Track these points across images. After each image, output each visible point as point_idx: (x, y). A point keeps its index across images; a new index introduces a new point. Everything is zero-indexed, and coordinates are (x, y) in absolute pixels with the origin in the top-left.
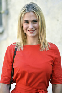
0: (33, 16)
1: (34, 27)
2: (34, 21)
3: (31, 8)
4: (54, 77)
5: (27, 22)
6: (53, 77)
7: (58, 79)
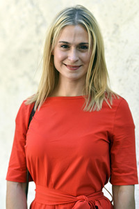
0: (81, 35)
1: (80, 58)
2: (82, 47)
3: (78, 16)
4: (116, 169)
5: (66, 46)
6: (114, 169)
7: (124, 174)
